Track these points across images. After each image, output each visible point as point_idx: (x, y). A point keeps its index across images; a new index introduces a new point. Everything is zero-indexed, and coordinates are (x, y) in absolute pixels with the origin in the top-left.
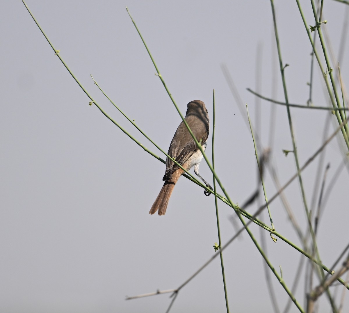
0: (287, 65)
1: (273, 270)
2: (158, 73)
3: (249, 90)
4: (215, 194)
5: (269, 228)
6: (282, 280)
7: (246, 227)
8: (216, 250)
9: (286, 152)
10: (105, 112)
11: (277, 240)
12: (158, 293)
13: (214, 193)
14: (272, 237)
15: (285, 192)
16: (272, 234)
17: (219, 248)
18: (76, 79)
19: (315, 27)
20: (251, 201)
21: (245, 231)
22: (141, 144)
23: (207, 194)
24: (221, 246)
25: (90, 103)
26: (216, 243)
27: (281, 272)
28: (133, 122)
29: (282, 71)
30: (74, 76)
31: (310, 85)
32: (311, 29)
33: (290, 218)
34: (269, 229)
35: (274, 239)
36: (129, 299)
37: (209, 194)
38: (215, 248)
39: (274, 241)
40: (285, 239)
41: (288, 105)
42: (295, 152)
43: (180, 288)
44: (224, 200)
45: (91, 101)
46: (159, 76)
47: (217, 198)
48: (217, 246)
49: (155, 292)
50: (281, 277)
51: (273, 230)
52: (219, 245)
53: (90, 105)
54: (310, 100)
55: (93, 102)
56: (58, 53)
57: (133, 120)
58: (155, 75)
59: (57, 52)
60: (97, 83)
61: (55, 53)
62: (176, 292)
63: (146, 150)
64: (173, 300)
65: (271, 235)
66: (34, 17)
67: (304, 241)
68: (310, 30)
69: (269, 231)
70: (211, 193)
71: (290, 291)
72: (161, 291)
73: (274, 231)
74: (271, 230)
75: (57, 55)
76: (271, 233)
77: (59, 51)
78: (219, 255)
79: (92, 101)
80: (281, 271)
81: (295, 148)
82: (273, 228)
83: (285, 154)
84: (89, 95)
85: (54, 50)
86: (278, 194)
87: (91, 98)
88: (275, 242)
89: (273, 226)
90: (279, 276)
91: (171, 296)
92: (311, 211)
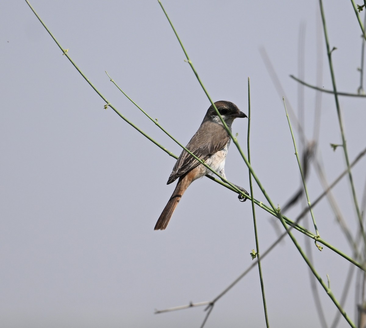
0: (334, 49)
1: (320, 281)
2: (188, 59)
3: (292, 77)
4: (252, 200)
5: (313, 234)
6: (330, 291)
7: (288, 232)
8: (253, 258)
9: (334, 147)
10: (123, 116)
11: (322, 248)
12: (191, 305)
13: (251, 198)
14: (317, 245)
15: (333, 192)
16: (317, 242)
17: (257, 255)
18: (88, 80)
19: (363, 6)
20: (294, 201)
21: (288, 236)
22: (165, 149)
23: (242, 200)
24: (259, 254)
25: (105, 106)
26: (253, 250)
27: (328, 282)
28: (155, 121)
29: (329, 55)
30: (86, 77)
31: (361, 71)
32: (358, 8)
33: (338, 219)
34: (313, 236)
35: (319, 247)
36: (159, 312)
37: (245, 200)
38: (252, 256)
39: (319, 250)
40: (332, 246)
41: (336, 93)
42: (344, 146)
43: (215, 300)
44: (261, 205)
45: (106, 104)
46: (189, 62)
47: (254, 204)
48: (254, 254)
49: (188, 305)
50: (329, 288)
51: (318, 237)
52: (256, 252)
53: (105, 108)
54: (361, 88)
55: (109, 105)
56: (66, 53)
57: (156, 119)
58: (185, 61)
59: (65, 51)
60: (113, 80)
61: (63, 53)
62: (212, 304)
63: (171, 155)
64: (209, 314)
65: (315, 242)
66: (37, 14)
67: (354, 246)
68: (358, 10)
69: (314, 238)
70: (247, 198)
71: (338, 302)
72: (194, 304)
73: (319, 239)
74: (316, 238)
75: (66, 55)
76: (316, 240)
77: (67, 50)
78: (257, 265)
79: (108, 103)
80: (328, 280)
81: (344, 142)
82: (318, 235)
83: (332, 149)
84: (103, 97)
85: (62, 50)
86: (325, 194)
87: (106, 100)
88: (321, 251)
89: (318, 232)
90: (327, 286)
91: (206, 310)
92: (363, 212)
